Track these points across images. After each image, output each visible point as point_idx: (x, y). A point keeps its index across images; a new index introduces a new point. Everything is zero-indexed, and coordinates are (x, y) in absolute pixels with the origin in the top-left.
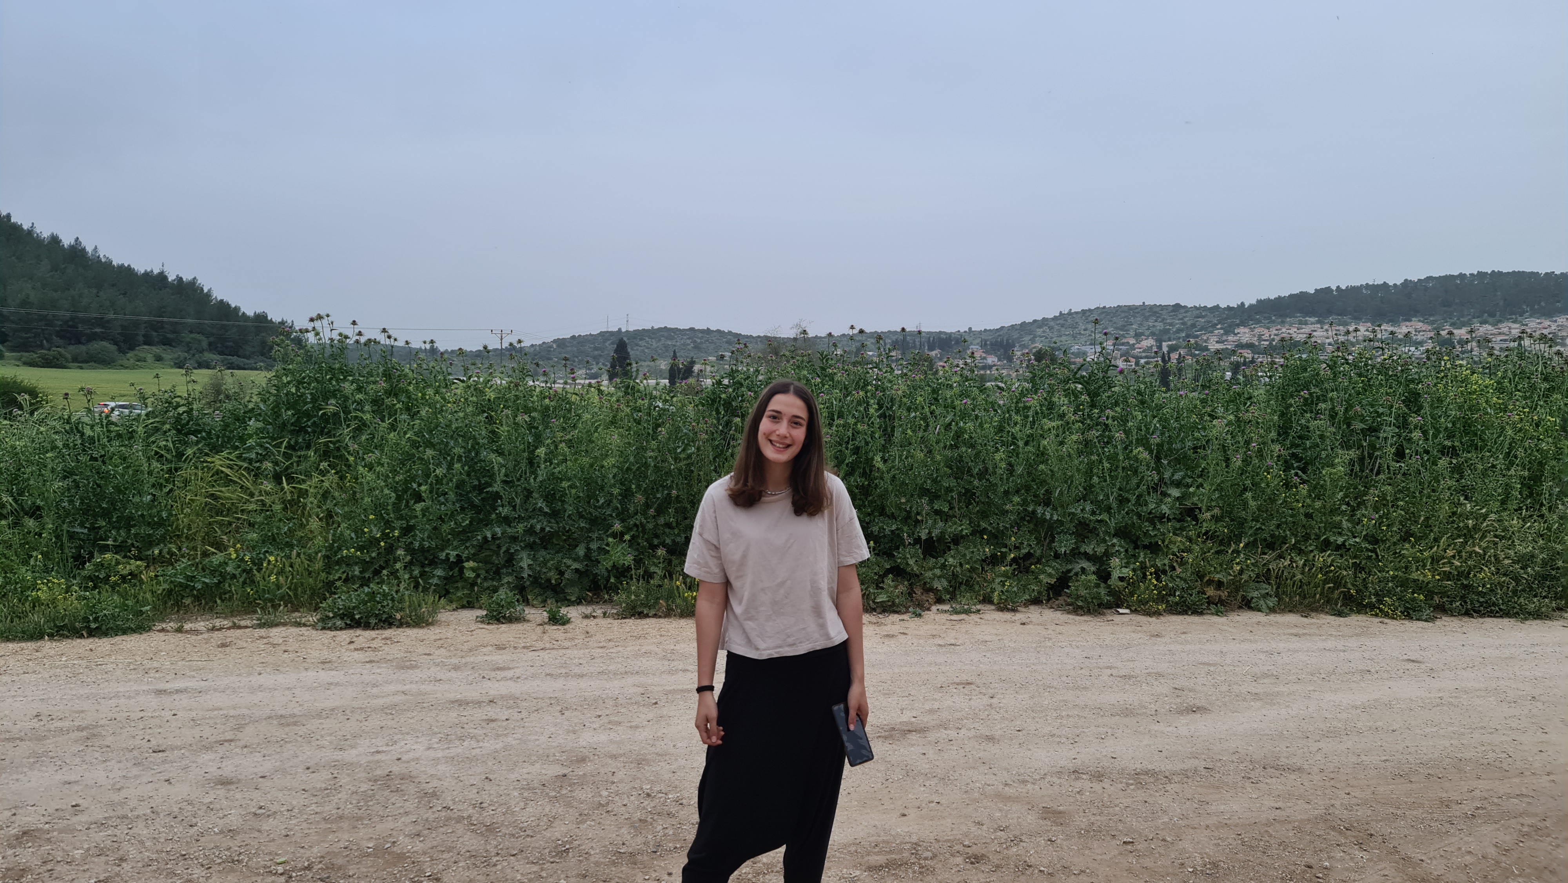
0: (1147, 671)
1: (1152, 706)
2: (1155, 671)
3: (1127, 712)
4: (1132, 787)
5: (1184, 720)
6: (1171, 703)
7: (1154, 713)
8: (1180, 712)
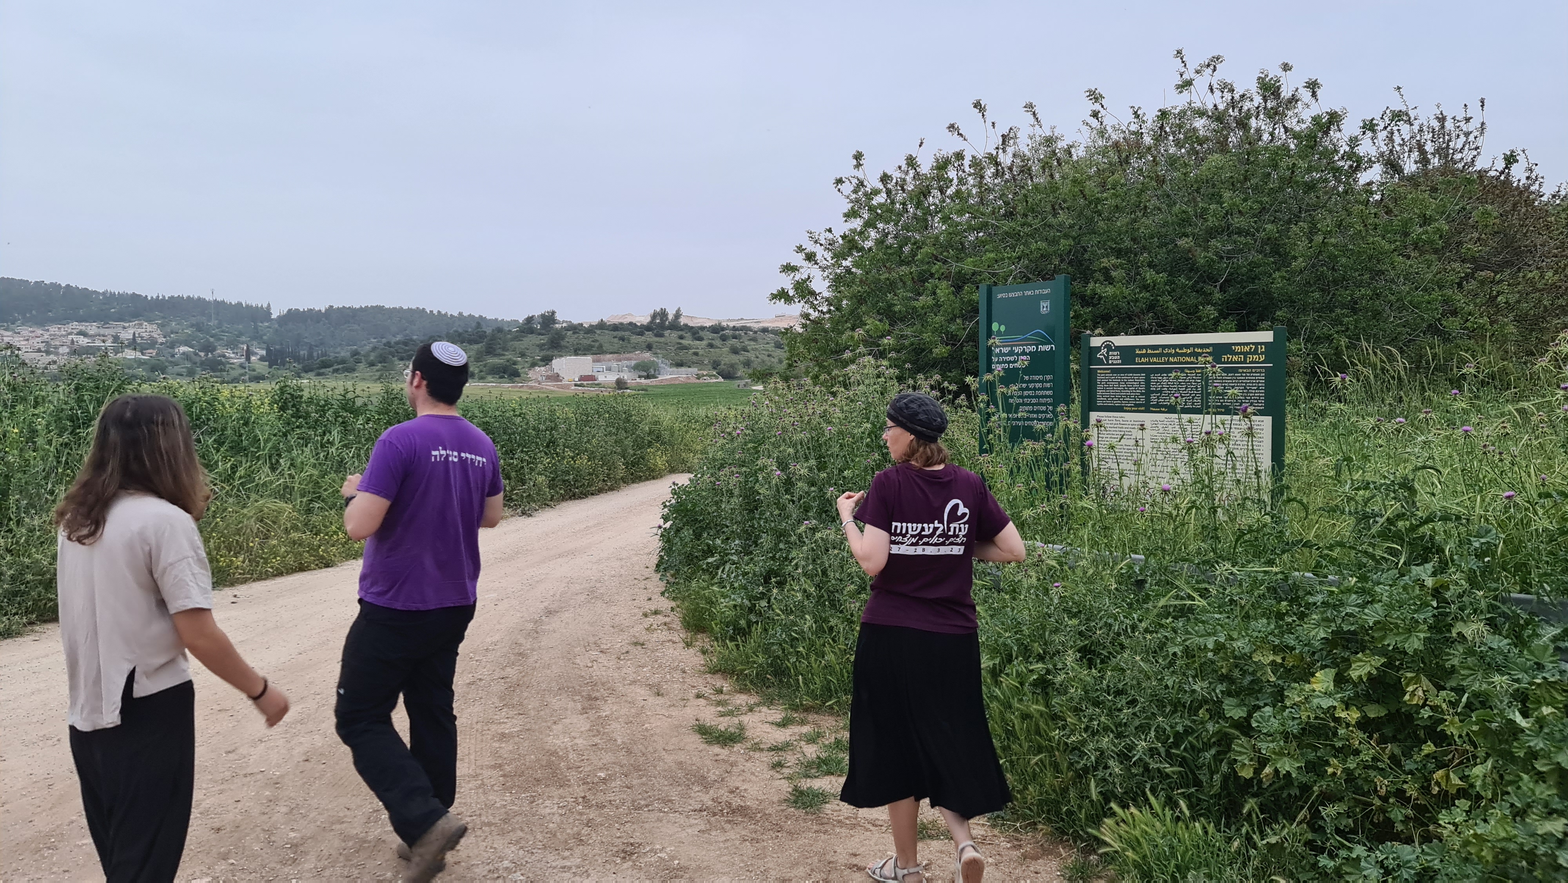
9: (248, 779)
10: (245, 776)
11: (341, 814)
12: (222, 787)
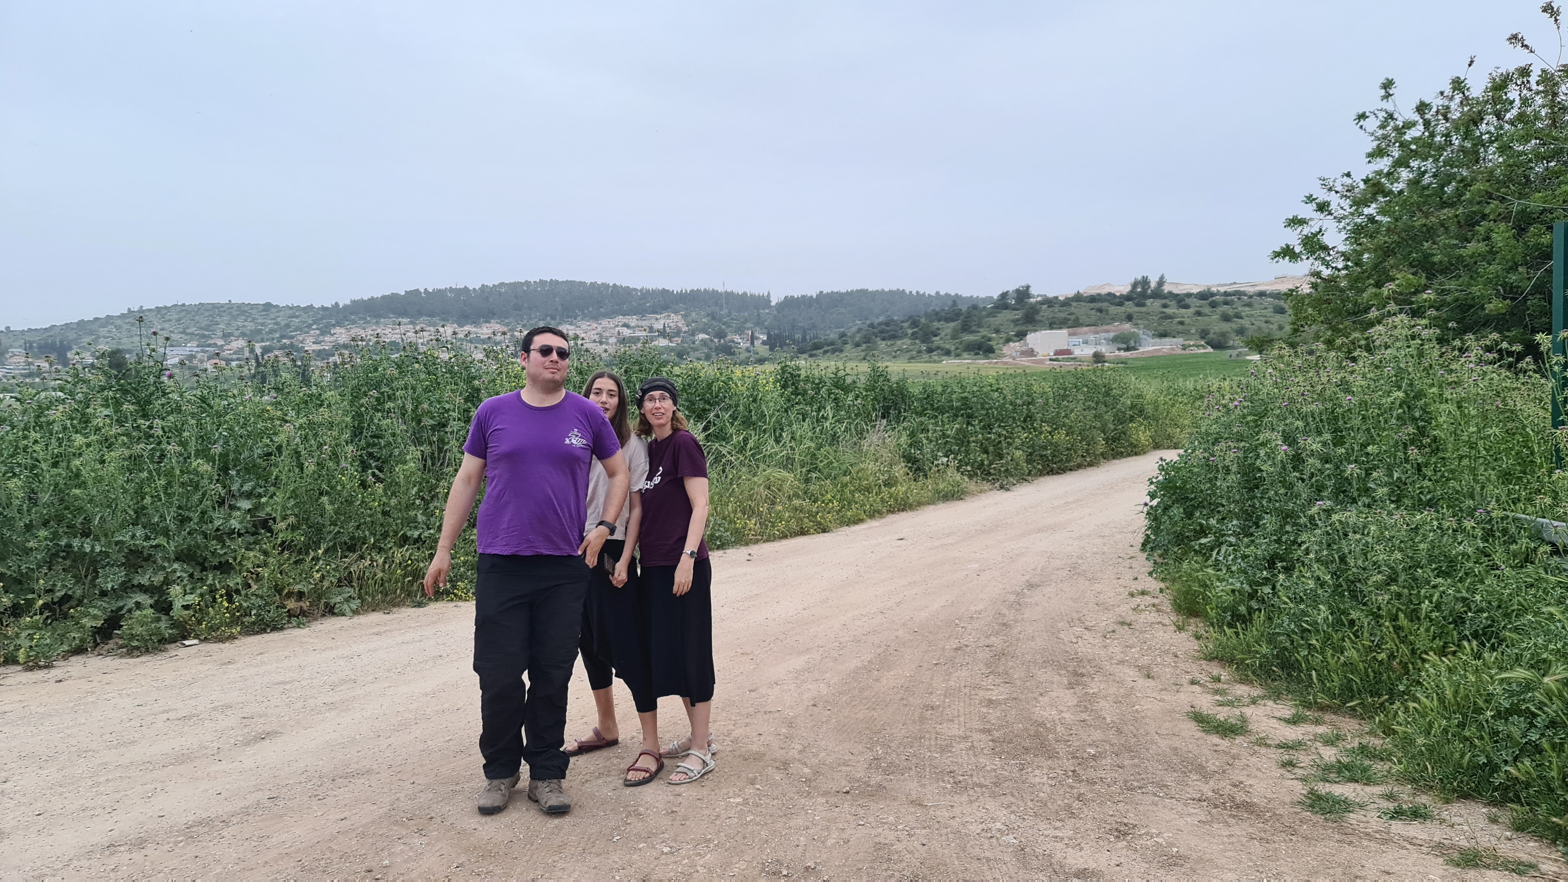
0: (213, 705)
1: (215, 744)
2: (221, 703)
3: (183, 758)
4: (181, 845)
5: (250, 751)
6: (237, 736)
7: (216, 751)
8: (247, 744)
9: (767, 716)
10: (765, 713)
11: (846, 758)
12: (747, 720)
